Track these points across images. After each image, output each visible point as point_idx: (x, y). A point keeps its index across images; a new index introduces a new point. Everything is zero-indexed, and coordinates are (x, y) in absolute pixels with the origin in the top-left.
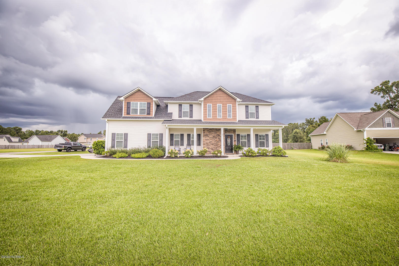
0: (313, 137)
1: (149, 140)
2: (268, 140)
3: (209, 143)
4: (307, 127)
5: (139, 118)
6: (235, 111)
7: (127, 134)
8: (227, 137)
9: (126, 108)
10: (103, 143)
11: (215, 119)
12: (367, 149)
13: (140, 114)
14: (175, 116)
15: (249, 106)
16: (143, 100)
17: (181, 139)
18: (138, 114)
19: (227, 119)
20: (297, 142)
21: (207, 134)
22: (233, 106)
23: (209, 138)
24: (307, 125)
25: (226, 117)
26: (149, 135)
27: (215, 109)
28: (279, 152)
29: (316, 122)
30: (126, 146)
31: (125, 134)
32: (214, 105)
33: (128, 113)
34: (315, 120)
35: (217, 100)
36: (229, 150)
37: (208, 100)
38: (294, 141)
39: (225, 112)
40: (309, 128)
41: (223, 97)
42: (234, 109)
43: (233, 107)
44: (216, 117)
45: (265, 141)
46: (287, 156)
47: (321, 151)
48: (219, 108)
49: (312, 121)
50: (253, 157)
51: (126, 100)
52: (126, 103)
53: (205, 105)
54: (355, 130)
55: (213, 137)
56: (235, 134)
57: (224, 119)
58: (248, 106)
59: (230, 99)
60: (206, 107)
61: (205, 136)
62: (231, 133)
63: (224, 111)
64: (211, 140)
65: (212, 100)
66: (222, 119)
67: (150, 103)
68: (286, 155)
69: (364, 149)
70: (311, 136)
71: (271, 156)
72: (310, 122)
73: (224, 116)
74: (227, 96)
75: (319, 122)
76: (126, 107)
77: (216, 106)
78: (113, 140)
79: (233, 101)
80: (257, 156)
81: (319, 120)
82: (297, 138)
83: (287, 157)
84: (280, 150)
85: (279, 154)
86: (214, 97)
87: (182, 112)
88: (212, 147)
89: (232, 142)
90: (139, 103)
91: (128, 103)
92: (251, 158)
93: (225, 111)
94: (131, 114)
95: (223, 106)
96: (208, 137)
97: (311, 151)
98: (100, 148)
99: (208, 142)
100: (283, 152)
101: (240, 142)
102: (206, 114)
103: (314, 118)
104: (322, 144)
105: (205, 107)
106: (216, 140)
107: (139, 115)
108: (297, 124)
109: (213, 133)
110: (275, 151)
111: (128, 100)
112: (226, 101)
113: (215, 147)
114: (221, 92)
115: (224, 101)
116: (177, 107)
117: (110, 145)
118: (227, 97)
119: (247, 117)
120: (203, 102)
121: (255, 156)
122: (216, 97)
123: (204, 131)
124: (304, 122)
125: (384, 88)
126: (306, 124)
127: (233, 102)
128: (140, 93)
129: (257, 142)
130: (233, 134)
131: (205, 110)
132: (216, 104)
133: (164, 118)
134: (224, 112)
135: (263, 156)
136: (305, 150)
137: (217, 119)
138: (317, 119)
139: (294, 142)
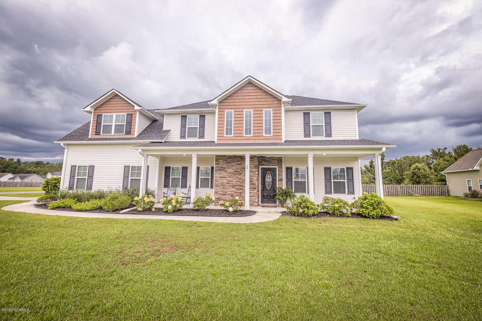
0: (450, 176)
1: (126, 177)
2: (353, 179)
3: (227, 183)
4: (434, 162)
5: (113, 139)
6: (279, 121)
7: (93, 167)
8: (265, 172)
9: (95, 125)
10: (58, 182)
11: (239, 138)
13: (115, 133)
14: (175, 136)
15: (311, 113)
16: (121, 111)
17: (182, 176)
18: (113, 133)
19: (263, 138)
20: (418, 183)
21: (224, 166)
22: (275, 112)
23: (226, 174)
24: (434, 159)
25: (260, 135)
26: (127, 168)
27: (240, 119)
28: (374, 209)
29: (449, 153)
30: (90, 188)
31: (89, 167)
32: (238, 113)
33: (97, 133)
34: (447, 152)
35: (243, 104)
36: (269, 197)
37: (227, 104)
38: (413, 182)
39: (258, 125)
40: (437, 163)
41: (255, 97)
42: (277, 118)
43: (276, 115)
44: (241, 135)
45: (346, 181)
46: (395, 217)
47: (470, 200)
48: (246, 117)
49: (441, 153)
50: (308, 216)
51: (96, 111)
52: (96, 117)
53: (222, 113)
55: (235, 171)
56: (281, 167)
57: (257, 138)
58: (309, 113)
59: (268, 100)
60: (222, 116)
61: (220, 170)
62: (272, 165)
63: (257, 122)
64: (230, 177)
65: (235, 104)
66: (253, 138)
67: (132, 115)
68: (392, 216)
70: (447, 173)
71: (353, 215)
72: (437, 154)
73: (257, 131)
74: (264, 94)
75: (454, 154)
76: (96, 122)
77: (241, 113)
78: (72, 176)
79: (275, 102)
80: (320, 214)
81: (455, 151)
82: (418, 177)
83: (396, 219)
84: (375, 202)
85: (374, 213)
86: (238, 98)
87: (185, 128)
88: (232, 192)
89: (275, 182)
90: (115, 115)
91: (98, 116)
92: (303, 218)
93: (260, 122)
94: (101, 134)
95: (255, 112)
96: (225, 171)
97: (448, 199)
98: (51, 190)
99: (225, 181)
100: (385, 208)
101: (292, 181)
102: (222, 129)
103: (445, 149)
104: (470, 188)
105: (220, 116)
106: (240, 179)
107: (113, 135)
108: (419, 157)
109: (234, 164)
110: (364, 206)
111: (99, 111)
112: (262, 103)
113: (238, 191)
114: (251, 88)
115: (257, 103)
116: (178, 119)
117: (67, 184)
118: (264, 97)
119: (307, 134)
120: (217, 107)
121: (314, 215)
122: (242, 97)
123: (217, 160)
124: (429, 153)
126: (432, 158)
127: (276, 105)
128: (117, 100)
129: (327, 183)
130: (277, 167)
131: (220, 122)
132: (241, 110)
133: (150, 139)
134: (256, 125)
135: (333, 215)
136: (435, 197)
137: (242, 138)
138: (450, 150)
139: (413, 184)
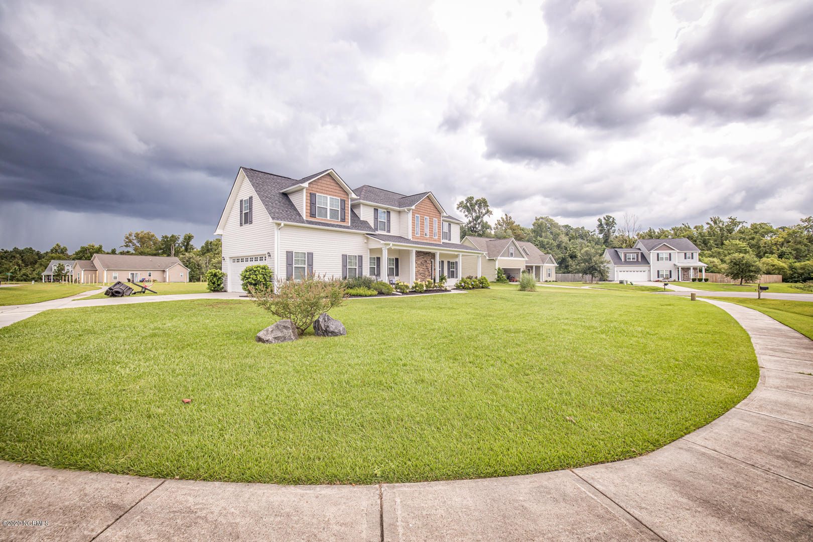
1: (344, 266)
2: (457, 269)
5: (329, 225)
6: (440, 229)
7: (312, 254)
9: (309, 205)
11: (423, 238)
12: (498, 280)
13: (330, 218)
16: (335, 194)
18: (328, 218)
19: (433, 239)
22: (438, 221)
26: (345, 257)
27: (423, 223)
30: (310, 277)
31: (308, 254)
32: (422, 218)
33: (313, 215)
35: (424, 211)
37: (416, 209)
41: (429, 208)
42: (439, 226)
45: (455, 270)
48: (426, 222)
51: (308, 188)
52: (309, 195)
53: (414, 216)
54: (487, 258)
60: (414, 219)
63: (431, 227)
65: (420, 210)
66: (429, 239)
67: (344, 201)
69: (495, 281)
73: (431, 234)
74: (433, 206)
76: (309, 201)
78: (289, 264)
79: (438, 214)
86: (421, 206)
87: (378, 221)
90: (329, 197)
91: (311, 194)
94: (316, 217)
95: (430, 220)
102: (414, 229)
107: (329, 221)
109: (421, 258)
111: (310, 188)
112: (433, 213)
115: (431, 213)
116: (372, 211)
117: (284, 274)
118: (434, 209)
120: (411, 211)
122: (424, 206)
125: (468, 204)
127: (438, 217)
131: (413, 224)
132: (423, 216)
134: (430, 229)
